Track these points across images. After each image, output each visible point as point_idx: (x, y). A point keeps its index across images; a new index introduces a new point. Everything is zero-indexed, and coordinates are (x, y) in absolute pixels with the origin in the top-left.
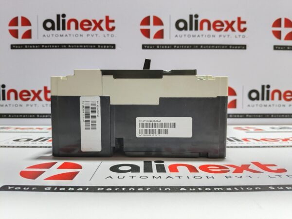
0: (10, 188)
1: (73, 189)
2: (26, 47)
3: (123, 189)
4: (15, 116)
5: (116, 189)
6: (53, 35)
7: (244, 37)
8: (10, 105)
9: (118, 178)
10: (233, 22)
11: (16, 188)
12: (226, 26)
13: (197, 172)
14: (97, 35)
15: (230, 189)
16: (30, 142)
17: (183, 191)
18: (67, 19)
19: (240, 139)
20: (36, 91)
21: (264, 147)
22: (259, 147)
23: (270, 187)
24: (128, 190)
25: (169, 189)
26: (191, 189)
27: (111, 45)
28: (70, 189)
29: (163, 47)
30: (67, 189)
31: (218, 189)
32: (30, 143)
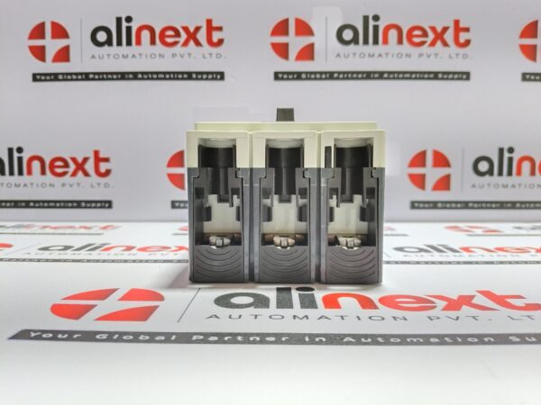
0: (33, 335)
1: (147, 338)
2: (60, 77)
3: (239, 338)
4: (41, 204)
5: (226, 338)
6: (109, 55)
7: (465, 56)
8: (32, 184)
9: (230, 317)
10: (445, 29)
11: (44, 336)
12: (431, 36)
13: (376, 307)
14: (190, 55)
15: (437, 340)
16: (69, 251)
17: (348, 343)
18: (135, 26)
19: (456, 248)
20: (80, 160)
21: (502, 263)
22: (492, 263)
23: (511, 338)
24: (248, 340)
25: (324, 339)
26: (363, 340)
27: (217, 73)
28: (141, 338)
29: (313, 76)
30: (136, 337)
31: (415, 340)
32: (69, 255)
